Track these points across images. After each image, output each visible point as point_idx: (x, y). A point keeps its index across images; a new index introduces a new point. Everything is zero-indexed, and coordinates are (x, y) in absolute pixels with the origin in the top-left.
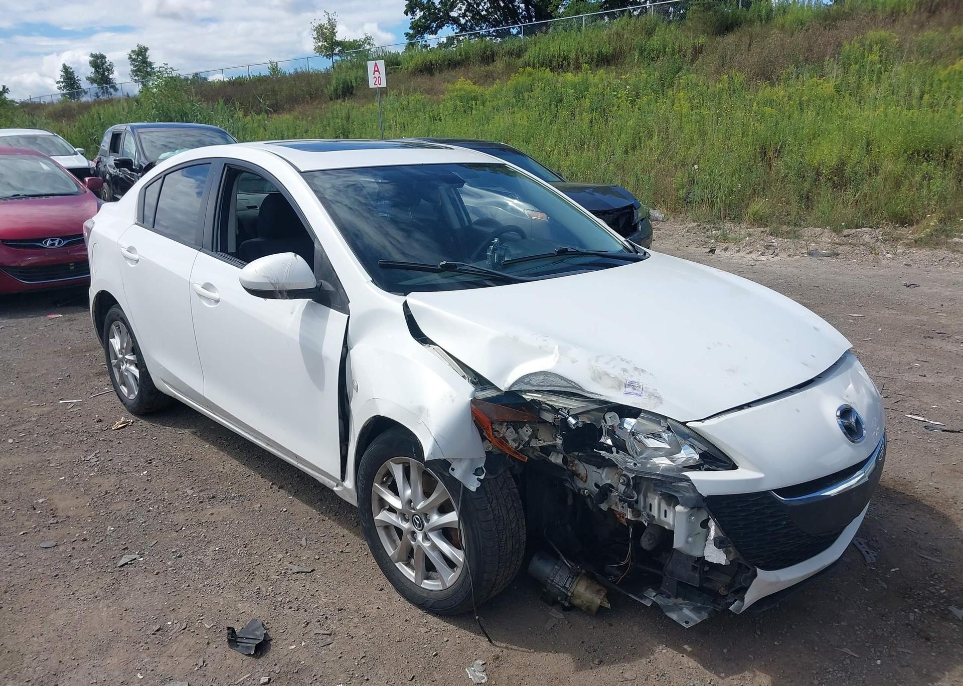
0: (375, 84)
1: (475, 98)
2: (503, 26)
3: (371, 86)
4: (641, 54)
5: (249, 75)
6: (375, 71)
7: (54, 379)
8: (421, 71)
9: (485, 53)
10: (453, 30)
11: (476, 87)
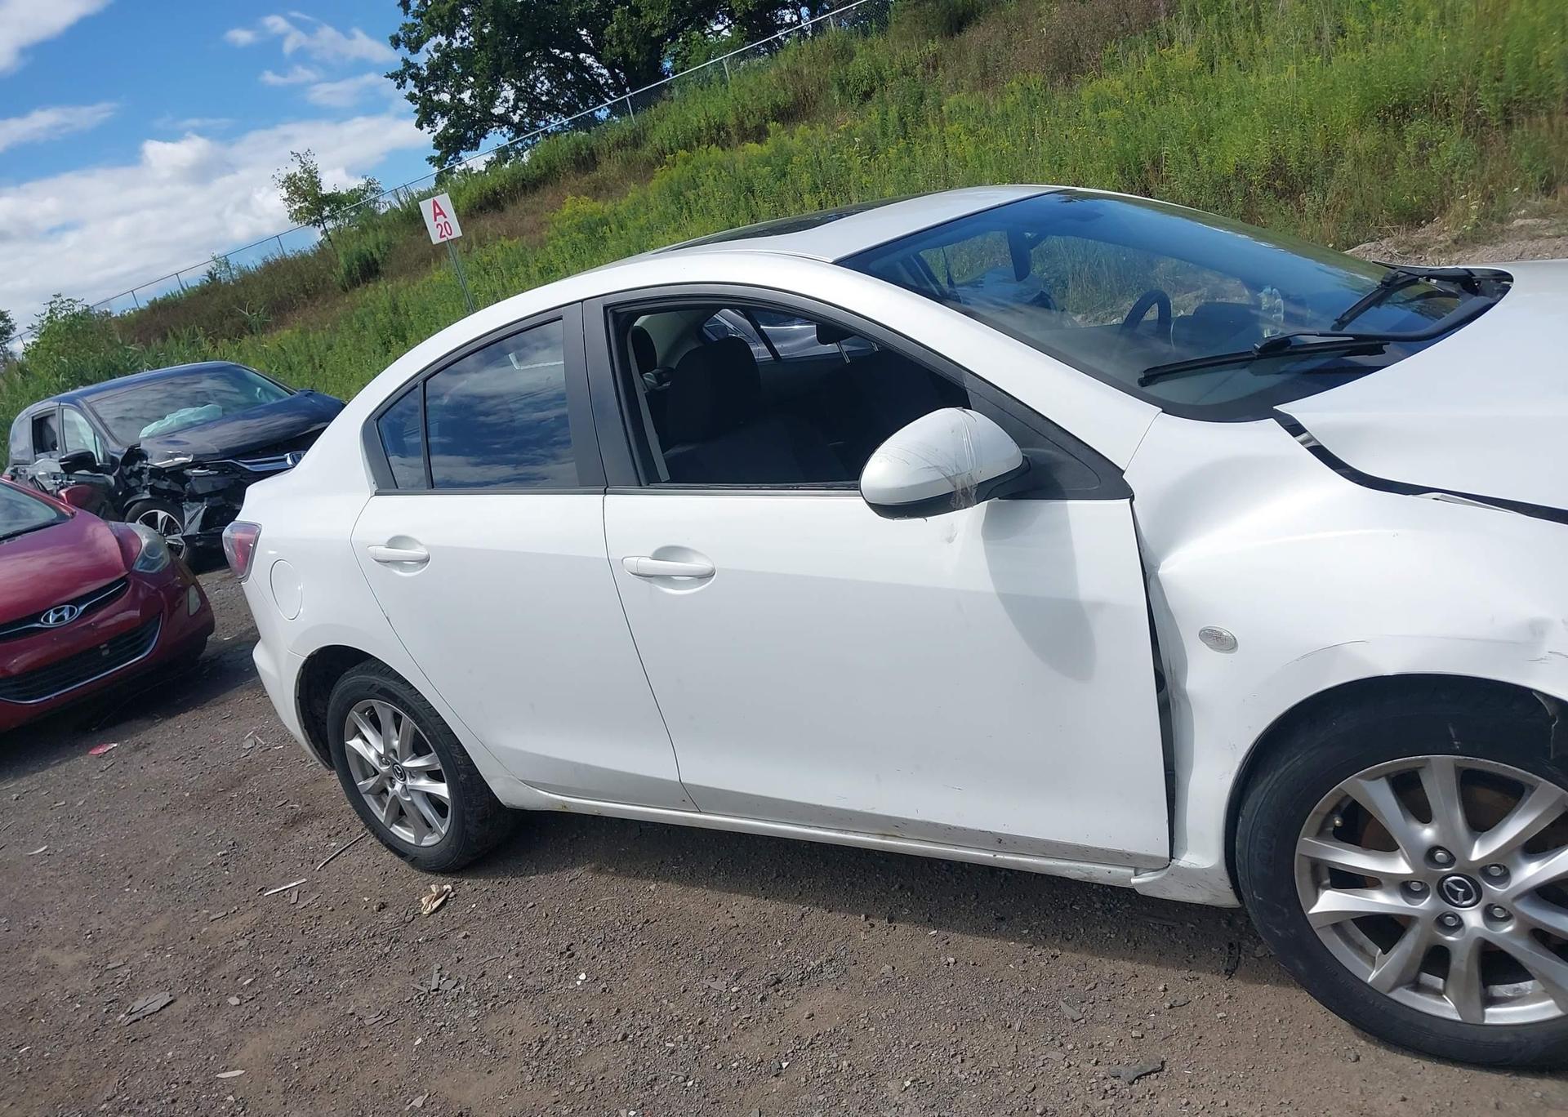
0: (441, 237)
1: (604, 222)
2: (581, 111)
3: (436, 240)
4: (842, 89)
5: (183, 288)
6: (436, 215)
8: (481, 208)
9: (578, 154)
10: (504, 136)
11: (599, 205)
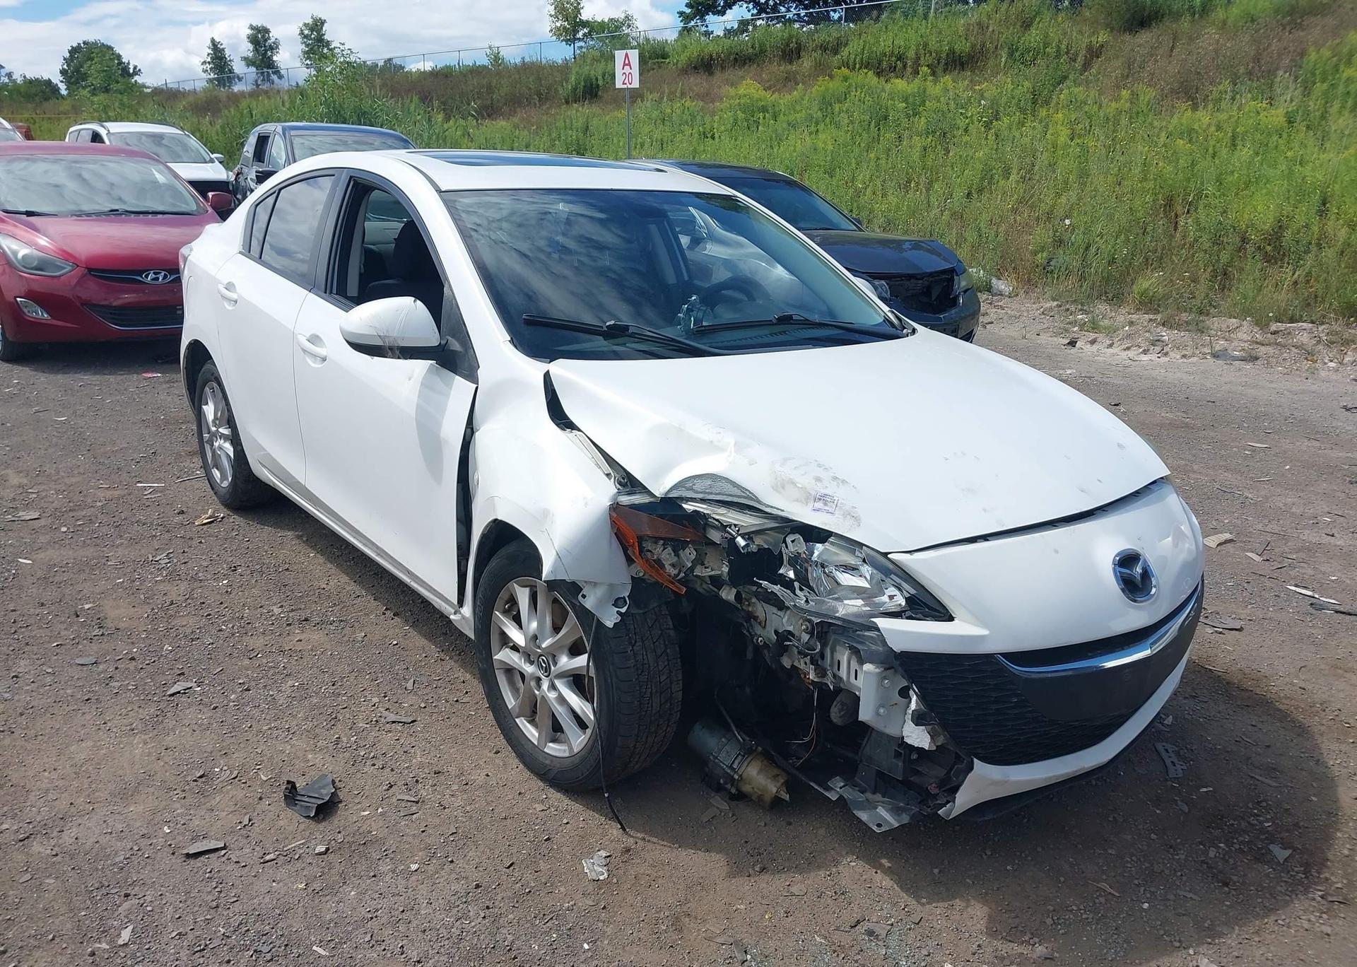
0: (624, 84)
1: (764, 109)
2: (820, 7)
3: (619, 85)
4: (1011, 54)
5: (459, 64)
6: (625, 64)
7: (135, 456)
8: (695, 68)
9: (788, 45)
10: (749, 11)
11: (768, 94)
